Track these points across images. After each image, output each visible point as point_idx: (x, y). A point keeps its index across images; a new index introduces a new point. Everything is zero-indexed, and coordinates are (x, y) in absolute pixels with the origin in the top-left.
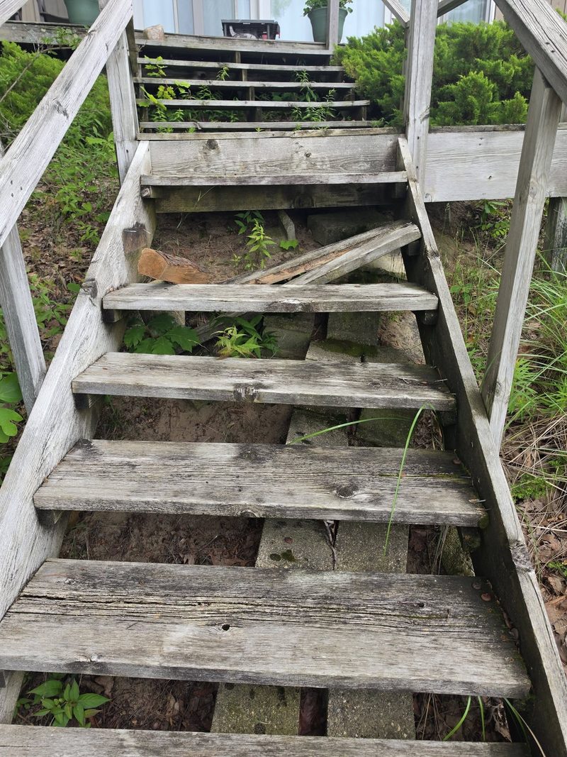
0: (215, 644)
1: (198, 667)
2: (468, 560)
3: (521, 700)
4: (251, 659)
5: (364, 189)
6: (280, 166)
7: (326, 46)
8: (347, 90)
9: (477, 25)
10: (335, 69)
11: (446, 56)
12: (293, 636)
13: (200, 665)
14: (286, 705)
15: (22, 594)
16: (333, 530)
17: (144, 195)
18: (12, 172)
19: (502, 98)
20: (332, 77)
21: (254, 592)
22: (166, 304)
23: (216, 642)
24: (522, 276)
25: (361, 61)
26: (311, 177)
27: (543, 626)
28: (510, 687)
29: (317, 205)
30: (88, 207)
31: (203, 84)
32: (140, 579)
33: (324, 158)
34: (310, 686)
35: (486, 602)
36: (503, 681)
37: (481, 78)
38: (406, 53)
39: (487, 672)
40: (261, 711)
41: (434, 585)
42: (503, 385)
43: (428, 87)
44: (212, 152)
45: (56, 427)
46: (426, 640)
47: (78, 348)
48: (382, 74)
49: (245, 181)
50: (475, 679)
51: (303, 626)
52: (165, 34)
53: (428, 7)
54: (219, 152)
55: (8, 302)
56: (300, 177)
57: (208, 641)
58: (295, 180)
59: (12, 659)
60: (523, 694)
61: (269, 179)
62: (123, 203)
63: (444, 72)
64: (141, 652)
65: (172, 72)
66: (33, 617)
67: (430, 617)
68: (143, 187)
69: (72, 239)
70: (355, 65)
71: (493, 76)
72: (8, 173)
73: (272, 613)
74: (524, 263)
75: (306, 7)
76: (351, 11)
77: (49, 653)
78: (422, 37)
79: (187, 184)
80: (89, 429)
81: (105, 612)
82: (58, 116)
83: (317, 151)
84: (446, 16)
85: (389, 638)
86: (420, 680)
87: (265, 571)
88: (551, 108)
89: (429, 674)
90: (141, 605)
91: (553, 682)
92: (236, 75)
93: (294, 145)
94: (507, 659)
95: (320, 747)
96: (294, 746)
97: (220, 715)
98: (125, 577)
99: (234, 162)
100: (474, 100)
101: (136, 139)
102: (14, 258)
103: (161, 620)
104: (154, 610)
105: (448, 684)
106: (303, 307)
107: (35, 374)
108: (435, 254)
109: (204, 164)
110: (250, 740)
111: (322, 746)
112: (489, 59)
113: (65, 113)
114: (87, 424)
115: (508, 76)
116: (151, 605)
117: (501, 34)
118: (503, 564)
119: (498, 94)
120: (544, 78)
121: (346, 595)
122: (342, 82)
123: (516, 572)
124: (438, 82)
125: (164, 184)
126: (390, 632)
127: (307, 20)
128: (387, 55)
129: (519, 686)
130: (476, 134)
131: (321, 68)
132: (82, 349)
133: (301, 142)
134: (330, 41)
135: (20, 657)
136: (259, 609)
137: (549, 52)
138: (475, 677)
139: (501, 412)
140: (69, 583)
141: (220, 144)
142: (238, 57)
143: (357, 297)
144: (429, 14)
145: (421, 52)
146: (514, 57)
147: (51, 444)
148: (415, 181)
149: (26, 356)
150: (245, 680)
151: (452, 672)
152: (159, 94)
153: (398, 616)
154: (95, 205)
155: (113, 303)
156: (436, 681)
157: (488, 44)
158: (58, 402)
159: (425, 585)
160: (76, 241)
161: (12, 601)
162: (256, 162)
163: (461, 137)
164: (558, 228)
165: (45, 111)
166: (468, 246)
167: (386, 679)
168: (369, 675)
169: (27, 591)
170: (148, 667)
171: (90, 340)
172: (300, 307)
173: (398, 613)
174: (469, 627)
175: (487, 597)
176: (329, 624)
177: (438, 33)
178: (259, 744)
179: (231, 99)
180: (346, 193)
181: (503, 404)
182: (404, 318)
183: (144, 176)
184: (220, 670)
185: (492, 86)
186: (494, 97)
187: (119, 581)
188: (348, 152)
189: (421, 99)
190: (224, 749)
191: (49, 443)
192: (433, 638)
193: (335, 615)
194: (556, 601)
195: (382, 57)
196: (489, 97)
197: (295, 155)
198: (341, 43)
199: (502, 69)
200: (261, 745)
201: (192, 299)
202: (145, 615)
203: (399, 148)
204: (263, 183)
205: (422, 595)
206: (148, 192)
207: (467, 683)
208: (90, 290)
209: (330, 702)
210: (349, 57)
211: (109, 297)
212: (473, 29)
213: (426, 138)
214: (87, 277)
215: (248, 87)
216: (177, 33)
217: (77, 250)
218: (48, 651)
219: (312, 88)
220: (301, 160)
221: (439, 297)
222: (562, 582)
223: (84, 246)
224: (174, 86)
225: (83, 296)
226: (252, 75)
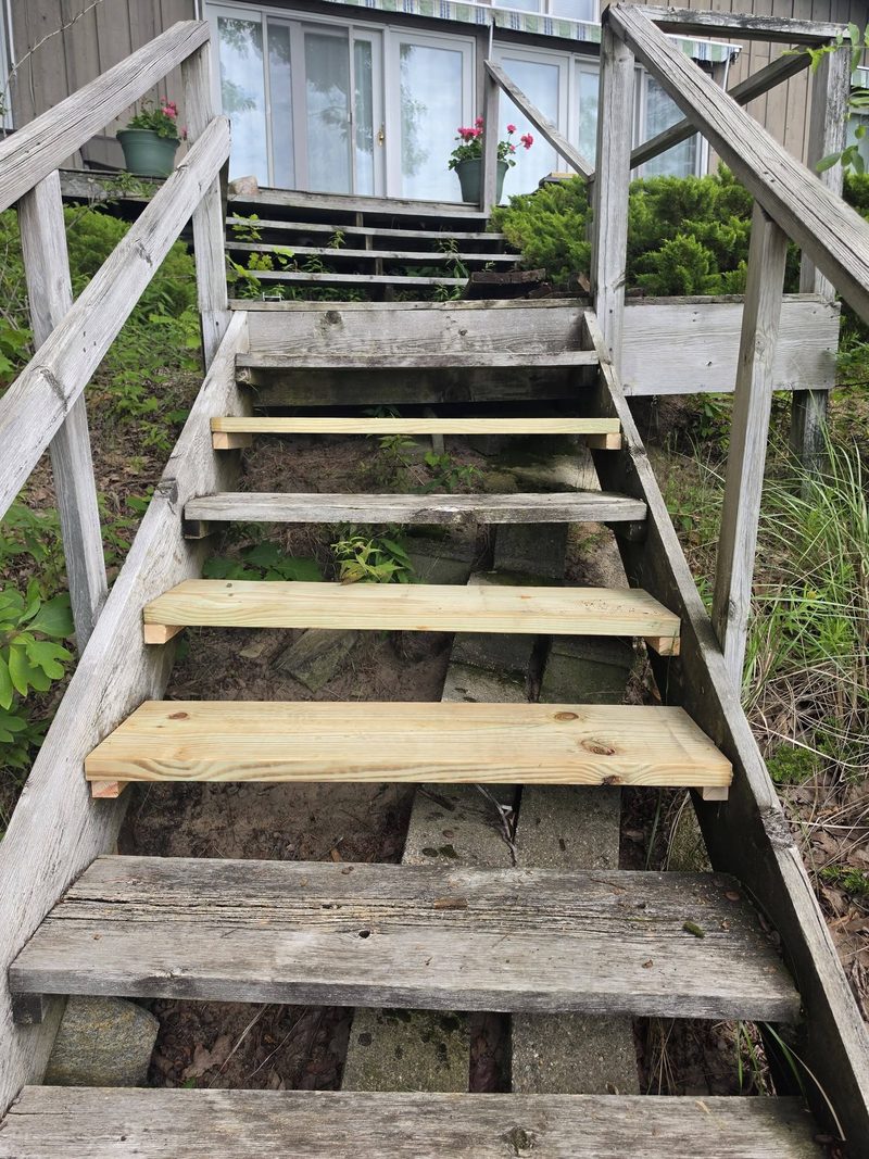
0: (350, 955)
1: (327, 982)
2: (706, 865)
3: (789, 1026)
4: (402, 972)
5: (541, 378)
6: (426, 346)
7: (480, 208)
8: (511, 263)
9: (683, 179)
10: (494, 236)
11: (644, 218)
12: (461, 944)
13: (330, 979)
14: (449, 1068)
15: (66, 897)
16: (512, 821)
17: (241, 379)
18: (86, 320)
19: (722, 270)
20: (489, 247)
21: (403, 892)
22: (274, 513)
23: (352, 951)
24: (753, 456)
25: (529, 226)
26: (468, 357)
27: (813, 917)
28: (772, 1003)
29: (476, 398)
30: (152, 403)
31: (312, 253)
32: (238, 879)
33: (485, 337)
34: (488, 1009)
35: (734, 902)
36: (761, 995)
37: (692, 243)
38: (591, 213)
39: (738, 984)
40: (413, 1075)
41: (659, 883)
42: (738, 604)
43: (622, 246)
44: (333, 327)
45: (119, 669)
46: (651, 947)
47: (150, 566)
48: (557, 242)
49: (379, 362)
50: (722, 993)
51: (475, 931)
52: (260, 188)
53: (619, 149)
54: (342, 328)
55: (67, 491)
56: (454, 357)
57: (340, 951)
58: (447, 361)
59: (56, 975)
60: (791, 1015)
61: (412, 360)
62: (213, 387)
63: (643, 238)
64: (244, 965)
65: (270, 236)
66: (83, 924)
67: (655, 920)
68: (238, 369)
69: (128, 445)
70: (521, 231)
71: (709, 241)
72: (81, 321)
73: (429, 917)
74: (755, 439)
75: (452, 158)
76: (514, 164)
77: (110, 967)
78: (612, 183)
79: (299, 366)
80: (159, 684)
81: (189, 918)
82: (140, 261)
83: (475, 328)
84: (642, 167)
85: (598, 945)
86: (644, 995)
87: (415, 868)
88: (774, 247)
89: (656, 987)
90: (239, 909)
91: (831, 990)
92: (357, 242)
93: (445, 320)
94: (765, 969)
95: (504, 1107)
96: (466, 1106)
97: (352, 1080)
98: (217, 875)
99: (363, 341)
100: (684, 271)
101: (229, 308)
102: (78, 434)
103: (269, 927)
104: (259, 914)
105: (684, 1002)
106: (463, 516)
107: (95, 594)
108: (639, 451)
109: (321, 342)
110: (400, 1099)
111: (506, 1105)
112: (701, 220)
113: (149, 260)
114: (156, 676)
115: (729, 242)
116: (254, 909)
117: (715, 190)
118: (754, 844)
119: (716, 265)
120: (764, 211)
121: (534, 894)
122: (503, 253)
123: (771, 848)
124: (634, 250)
125: (268, 365)
126: (599, 939)
127: (453, 174)
128: (564, 219)
129: (785, 1002)
130: (689, 306)
131: (474, 236)
132: (156, 568)
133: (454, 315)
134: (486, 201)
135: (68, 972)
136: (410, 911)
137: (768, 181)
138: (723, 990)
139: (738, 643)
140: (134, 884)
141: (344, 317)
142: (359, 219)
143: (536, 504)
144: (620, 156)
145: (611, 203)
146: (735, 219)
147: (112, 692)
148: (609, 363)
149: (85, 567)
150: (394, 1002)
151: (689, 985)
152: (250, 264)
153: (610, 919)
154: (161, 402)
155: (200, 511)
156: (666, 996)
157: (699, 202)
158: (125, 634)
159: (645, 884)
160: (134, 448)
161: (52, 904)
162: (393, 341)
163: (667, 311)
164: (807, 432)
165: (126, 254)
166: (685, 460)
167: (596, 994)
168: (572, 989)
169: (72, 893)
170: (254, 983)
171: (167, 557)
172: (459, 516)
173: (609, 916)
174: (711, 931)
175: (734, 896)
176: (512, 929)
177: (633, 192)
178: (414, 1103)
179: (351, 273)
180: (515, 383)
181: (741, 632)
182: (599, 547)
183: (240, 355)
184: (360, 986)
185: (708, 253)
186: (711, 269)
187: (206, 881)
188: (517, 330)
189: (613, 262)
190: (363, 1112)
191: (109, 688)
192: (661, 945)
193: (520, 918)
194: (837, 923)
195: (557, 220)
196: (704, 267)
197: (446, 333)
198: (501, 204)
199: (719, 234)
200: (418, 1106)
201: (309, 506)
202: (247, 920)
203: (586, 324)
204: (404, 364)
205: (643, 894)
206: (246, 377)
207: (711, 998)
208: (170, 492)
209: (515, 1056)
210: (511, 221)
211: (194, 503)
212: (678, 183)
213: (622, 311)
214: (164, 476)
215: (374, 258)
216: (272, 187)
217: (137, 459)
218: (108, 964)
219: (463, 261)
220: (453, 339)
221: (647, 504)
222: (842, 897)
223: (145, 455)
224: (272, 254)
225: (160, 499)
226: (379, 242)
